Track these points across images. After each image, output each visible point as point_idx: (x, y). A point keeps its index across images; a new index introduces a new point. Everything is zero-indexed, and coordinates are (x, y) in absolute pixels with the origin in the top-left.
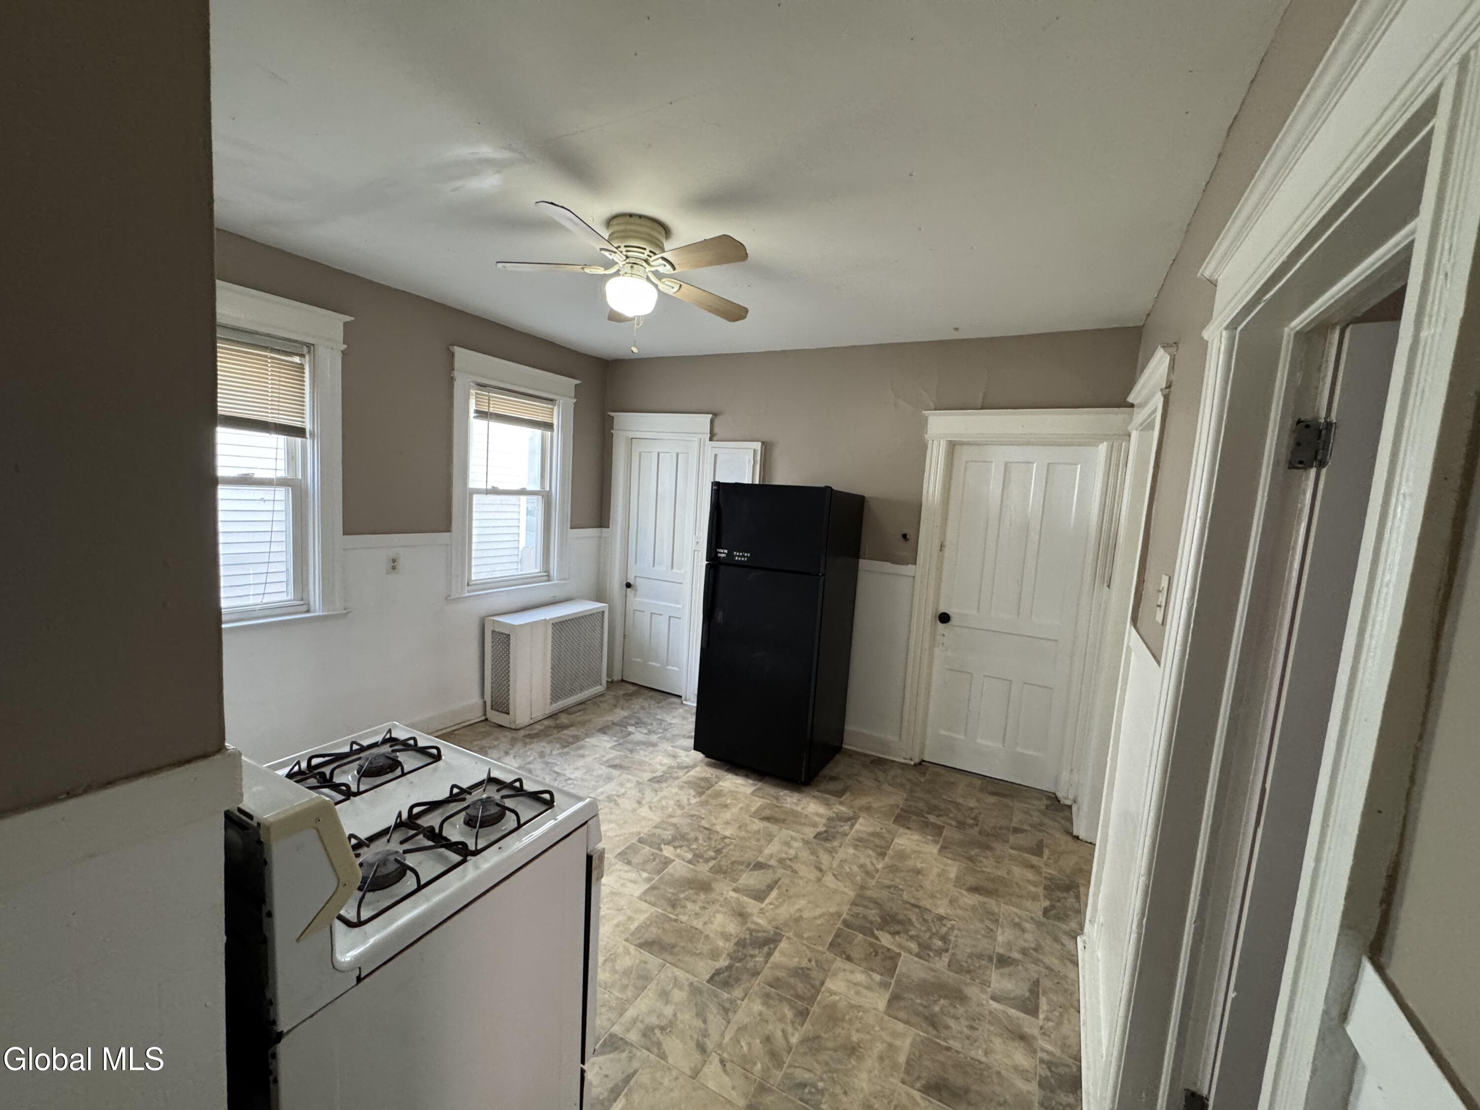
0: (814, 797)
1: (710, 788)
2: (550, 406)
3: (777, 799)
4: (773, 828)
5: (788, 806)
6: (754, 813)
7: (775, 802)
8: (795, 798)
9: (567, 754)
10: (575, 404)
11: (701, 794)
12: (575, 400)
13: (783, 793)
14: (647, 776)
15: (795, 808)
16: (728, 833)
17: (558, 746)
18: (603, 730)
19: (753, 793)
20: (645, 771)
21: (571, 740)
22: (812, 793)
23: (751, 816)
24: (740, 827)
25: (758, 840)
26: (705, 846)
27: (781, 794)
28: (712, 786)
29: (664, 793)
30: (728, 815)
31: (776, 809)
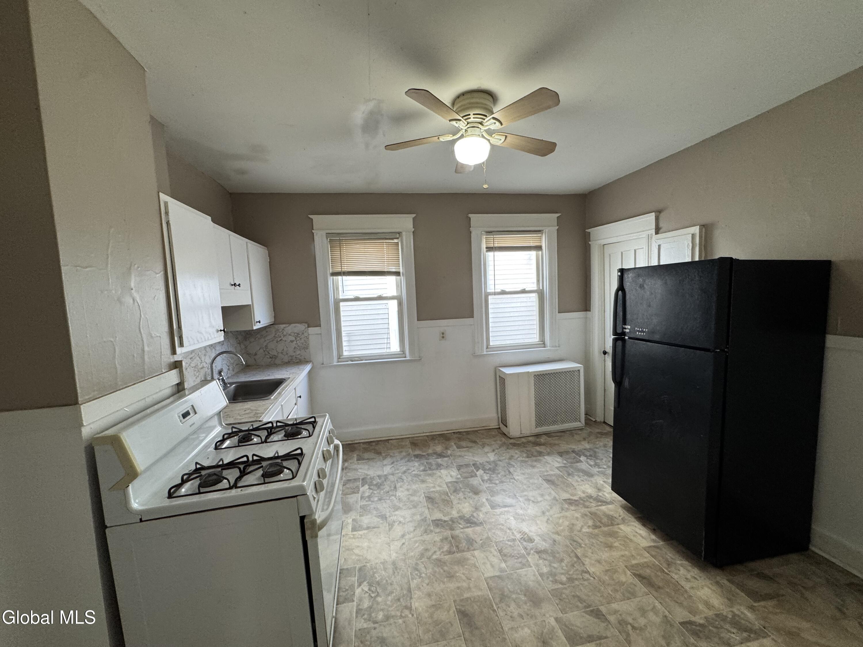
0: (717, 583)
1: (608, 526)
2: (540, 235)
3: (669, 564)
4: (641, 588)
5: (676, 577)
6: (632, 566)
7: (664, 566)
8: (692, 574)
9: (525, 462)
10: (558, 230)
11: (595, 527)
12: (557, 227)
13: (680, 561)
14: (566, 496)
15: (683, 583)
16: (592, 570)
17: (525, 455)
18: (561, 454)
19: (645, 549)
20: (566, 492)
21: (535, 454)
22: (718, 578)
23: (626, 566)
24: (607, 571)
25: (616, 591)
26: (563, 569)
27: (679, 562)
28: (612, 525)
29: (568, 514)
30: (605, 555)
31: (659, 574)
